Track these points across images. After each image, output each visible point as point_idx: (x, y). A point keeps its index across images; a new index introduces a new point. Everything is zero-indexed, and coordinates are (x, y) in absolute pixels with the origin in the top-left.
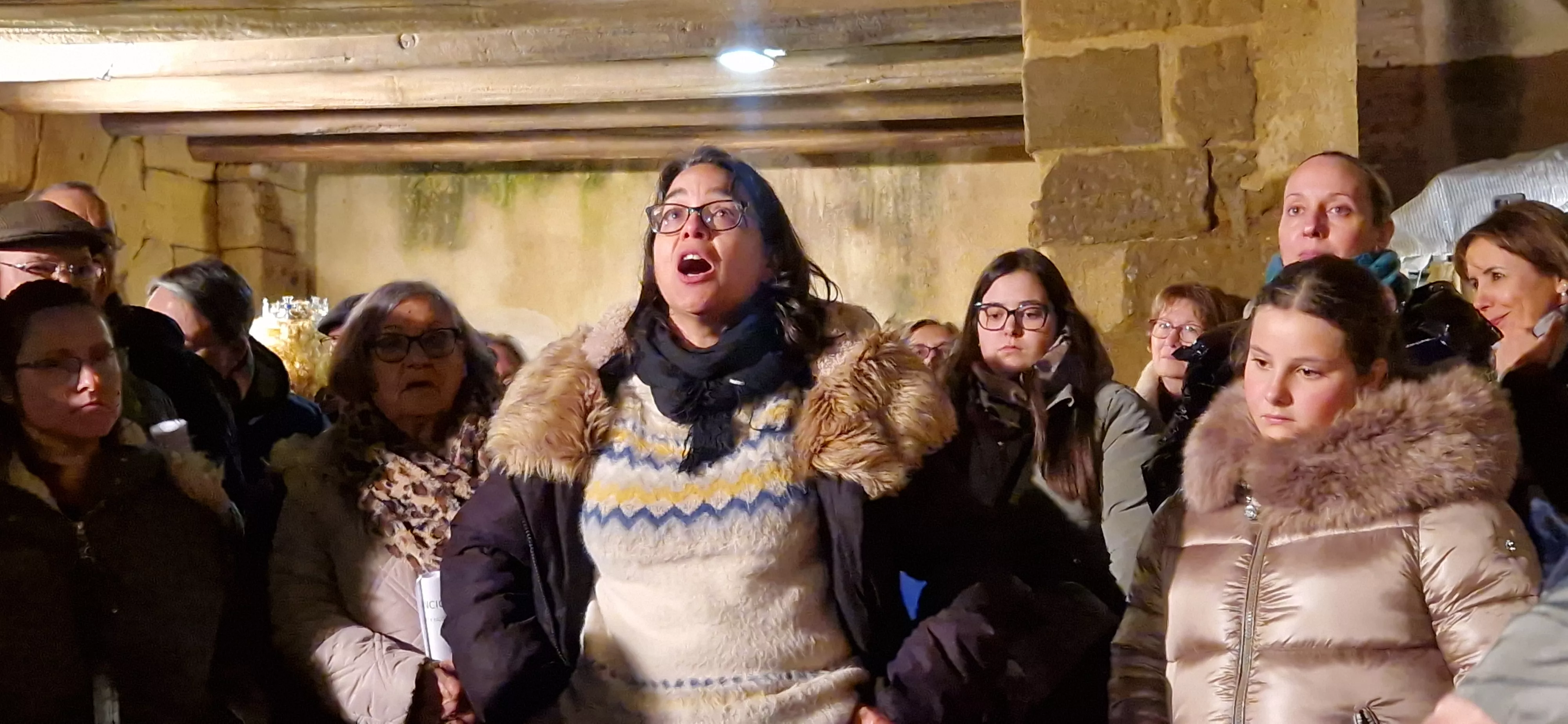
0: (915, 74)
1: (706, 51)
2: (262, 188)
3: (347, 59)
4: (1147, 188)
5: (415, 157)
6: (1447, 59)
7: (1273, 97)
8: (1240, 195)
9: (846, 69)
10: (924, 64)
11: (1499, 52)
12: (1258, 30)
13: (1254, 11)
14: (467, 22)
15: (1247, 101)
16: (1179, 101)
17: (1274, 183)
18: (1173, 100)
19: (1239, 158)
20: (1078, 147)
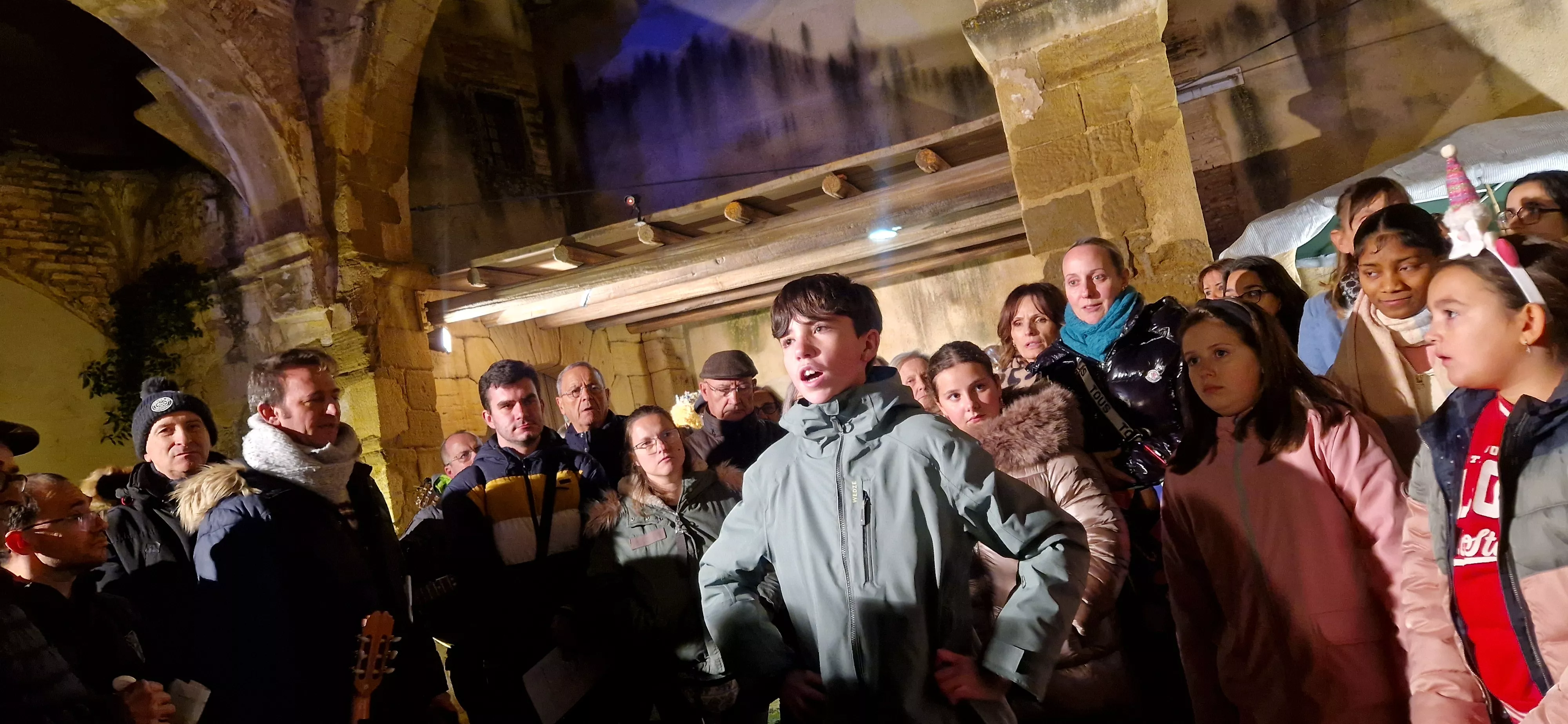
0: (968, 224)
1: (863, 235)
2: (664, 340)
3: (693, 274)
5: (733, 312)
6: (1245, 158)
7: (1153, 205)
8: (1145, 257)
9: (934, 229)
10: (972, 218)
11: (1271, 148)
12: (1139, 172)
13: (1136, 163)
14: (747, 247)
15: (1141, 209)
16: (1105, 216)
17: (1163, 247)
18: (1102, 216)
19: (1142, 238)
20: (1058, 248)
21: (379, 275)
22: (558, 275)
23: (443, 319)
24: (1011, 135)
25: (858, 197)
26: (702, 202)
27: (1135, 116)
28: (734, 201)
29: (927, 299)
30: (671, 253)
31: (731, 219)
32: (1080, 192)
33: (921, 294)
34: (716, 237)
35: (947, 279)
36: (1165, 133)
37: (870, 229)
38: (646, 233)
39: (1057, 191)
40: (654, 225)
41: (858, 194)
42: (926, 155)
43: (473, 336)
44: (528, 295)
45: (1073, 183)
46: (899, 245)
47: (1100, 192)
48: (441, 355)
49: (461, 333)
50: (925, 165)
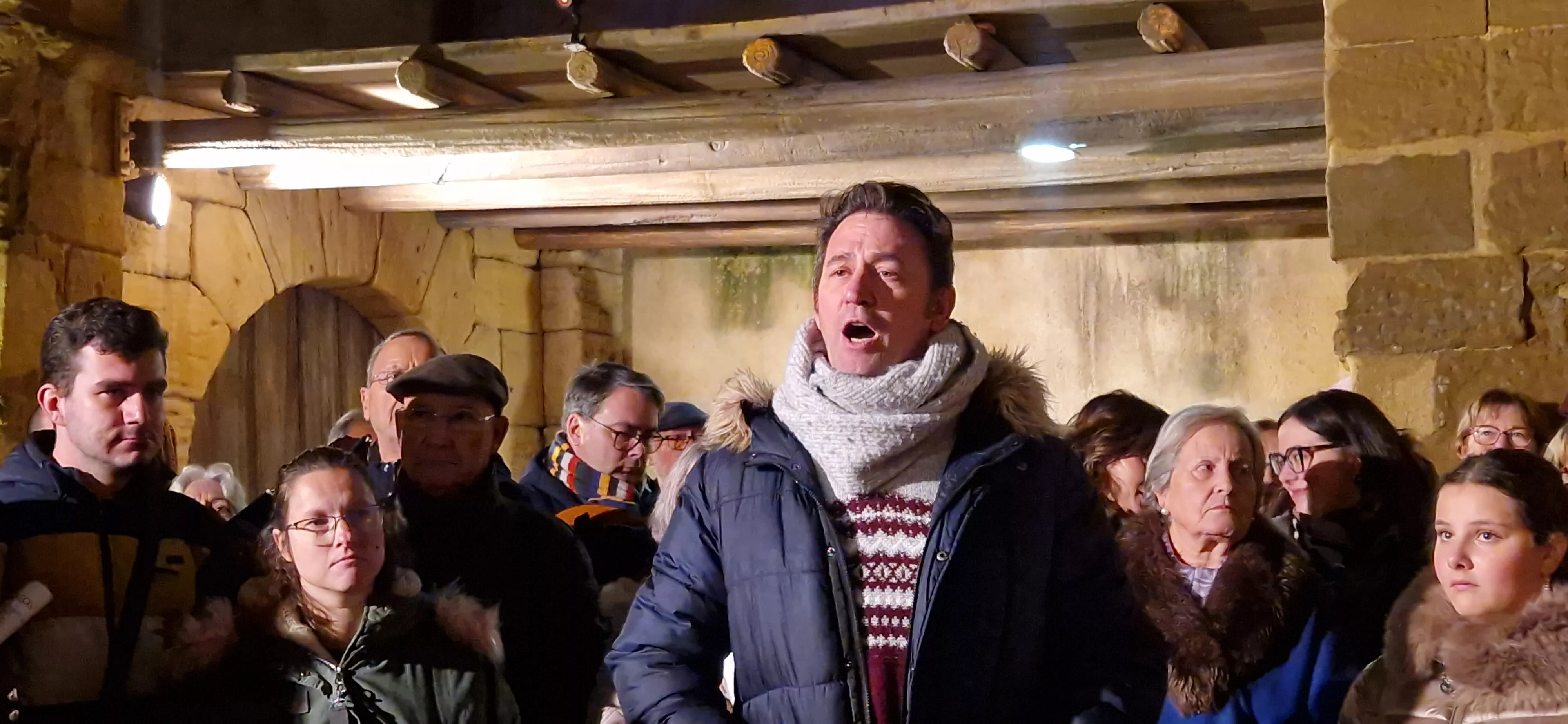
0: (1220, 162)
1: (1009, 146)
3: (659, 161)
4: (1458, 297)
8: (1557, 303)
9: (1147, 158)
10: (1229, 152)
14: (774, 129)
16: (1492, 209)
18: (1485, 207)
19: (1557, 266)
20: (1385, 255)
21: (51, 53)
22: (398, 117)
23: (162, 159)
24: (1336, 12)
25: (1011, 74)
26: (702, 27)
28: (767, 37)
29: (1112, 288)
30: (625, 115)
31: (753, 72)
32: (1450, 153)
33: (1102, 274)
34: (717, 100)
37: (1024, 135)
38: (583, 67)
39: (1405, 142)
40: (603, 55)
41: (1014, 68)
42: (1160, 18)
43: (214, 203)
44: (333, 145)
45: (1441, 132)
46: (1076, 178)
47: (1489, 158)
48: (144, 229)
49: (190, 192)
50: (1155, 35)
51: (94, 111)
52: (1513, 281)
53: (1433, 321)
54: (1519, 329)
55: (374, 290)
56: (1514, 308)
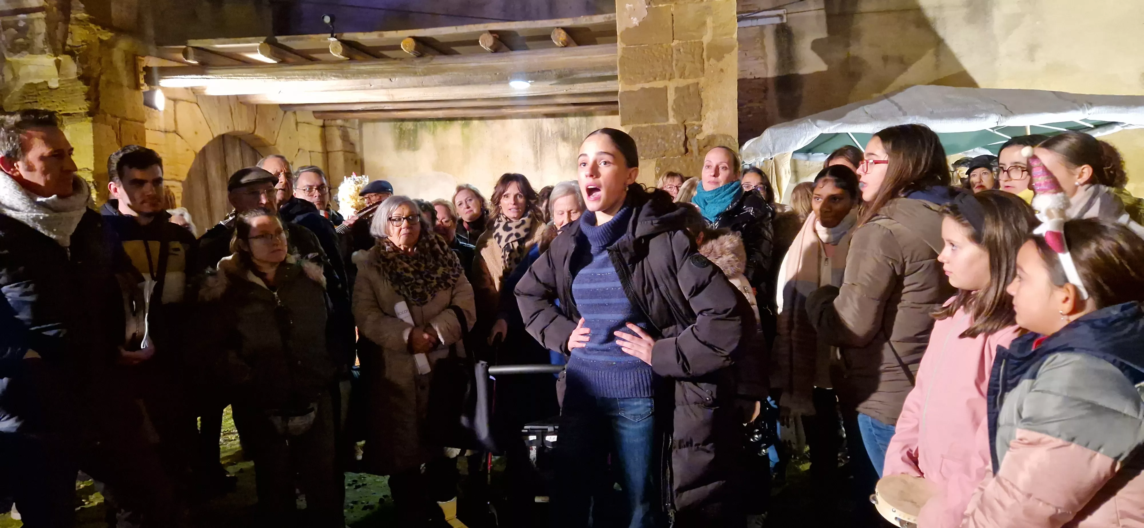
0: (582, 88)
1: (505, 81)
2: (342, 128)
3: (370, 86)
4: (663, 139)
5: (399, 117)
6: (776, 75)
7: (707, 105)
8: (696, 141)
9: (557, 86)
10: (585, 84)
11: (794, 72)
12: (702, 80)
13: (701, 73)
14: (415, 74)
15: (698, 106)
16: (674, 107)
17: (708, 136)
18: (672, 106)
19: (696, 128)
20: (638, 124)
21: (104, 38)
22: (261, 66)
23: (159, 83)
24: (621, 34)
25: (505, 54)
26: (384, 32)
27: (707, 39)
28: (410, 37)
29: (545, 134)
30: (355, 67)
31: (406, 51)
32: (661, 86)
33: (541, 129)
34: (392, 62)
35: (562, 122)
36: (725, 55)
37: (511, 78)
38: (337, 48)
39: (645, 82)
40: (344, 42)
41: (506, 52)
42: (559, 34)
43: (183, 100)
44: (233, 77)
45: (657, 79)
46: (531, 93)
47: (674, 89)
48: (153, 112)
49: (172, 96)
50: (557, 40)
51: (126, 62)
52: (681, 133)
53: (655, 148)
54: (683, 150)
55: (256, 136)
56: (681, 143)
